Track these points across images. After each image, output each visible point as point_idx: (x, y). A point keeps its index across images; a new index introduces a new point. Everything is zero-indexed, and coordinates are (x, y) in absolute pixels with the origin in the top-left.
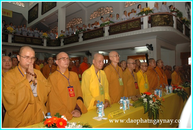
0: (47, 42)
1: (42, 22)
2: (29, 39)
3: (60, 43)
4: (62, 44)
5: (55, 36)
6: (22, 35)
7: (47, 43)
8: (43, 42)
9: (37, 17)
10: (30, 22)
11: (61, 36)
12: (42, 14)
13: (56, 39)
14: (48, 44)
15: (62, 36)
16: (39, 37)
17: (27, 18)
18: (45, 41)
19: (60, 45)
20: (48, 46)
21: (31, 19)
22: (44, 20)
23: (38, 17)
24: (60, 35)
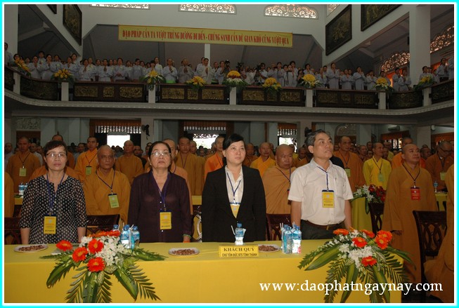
0: (387, 98)
1: (362, 50)
2: (346, 95)
3: (422, 98)
4: (427, 101)
5: (406, 82)
6: (328, 87)
7: (387, 101)
8: (378, 101)
9: (348, 36)
10: (330, 53)
11: (423, 81)
12: (363, 29)
13: (410, 89)
14: (391, 104)
15: (426, 81)
16: (366, 88)
17: (322, 42)
18: (382, 97)
19: (420, 104)
20: (390, 108)
21: (332, 45)
22: (369, 43)
23: (351, 38)
24: (421, 79)
